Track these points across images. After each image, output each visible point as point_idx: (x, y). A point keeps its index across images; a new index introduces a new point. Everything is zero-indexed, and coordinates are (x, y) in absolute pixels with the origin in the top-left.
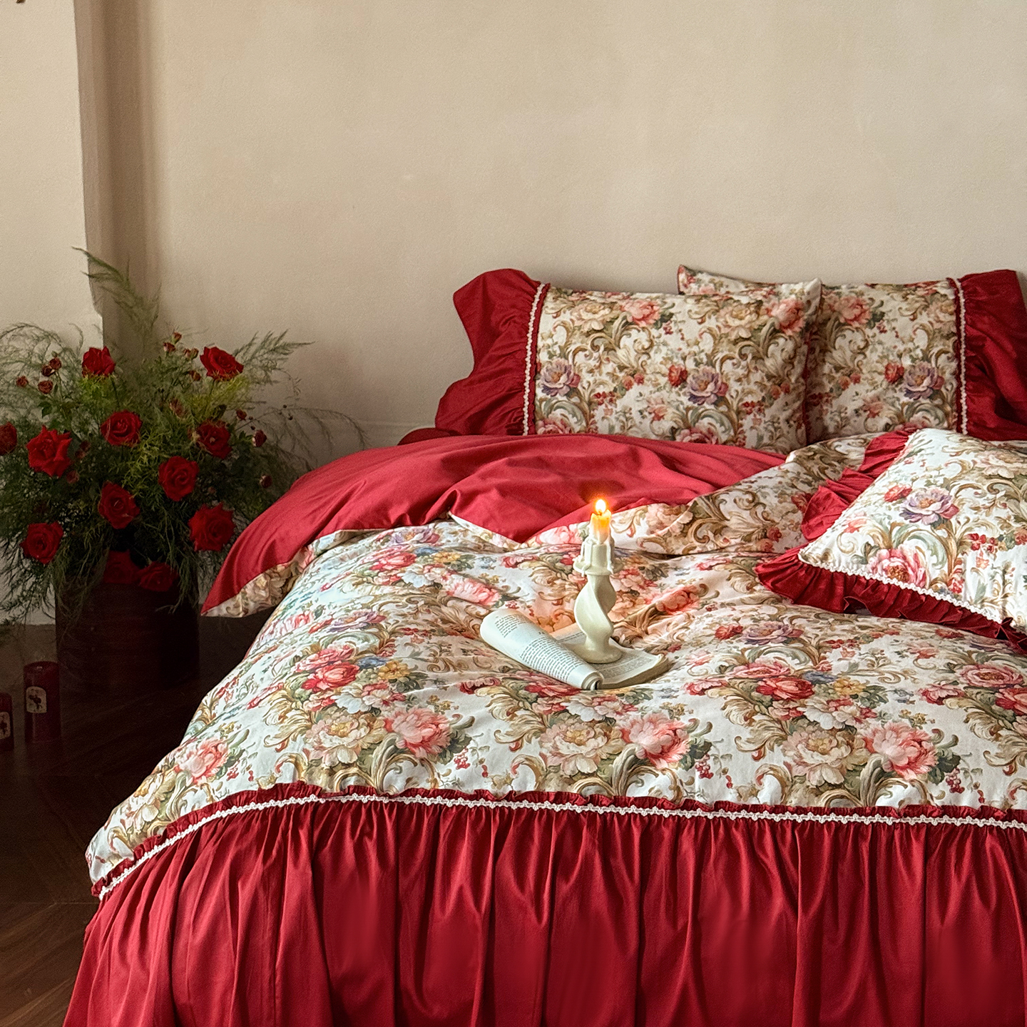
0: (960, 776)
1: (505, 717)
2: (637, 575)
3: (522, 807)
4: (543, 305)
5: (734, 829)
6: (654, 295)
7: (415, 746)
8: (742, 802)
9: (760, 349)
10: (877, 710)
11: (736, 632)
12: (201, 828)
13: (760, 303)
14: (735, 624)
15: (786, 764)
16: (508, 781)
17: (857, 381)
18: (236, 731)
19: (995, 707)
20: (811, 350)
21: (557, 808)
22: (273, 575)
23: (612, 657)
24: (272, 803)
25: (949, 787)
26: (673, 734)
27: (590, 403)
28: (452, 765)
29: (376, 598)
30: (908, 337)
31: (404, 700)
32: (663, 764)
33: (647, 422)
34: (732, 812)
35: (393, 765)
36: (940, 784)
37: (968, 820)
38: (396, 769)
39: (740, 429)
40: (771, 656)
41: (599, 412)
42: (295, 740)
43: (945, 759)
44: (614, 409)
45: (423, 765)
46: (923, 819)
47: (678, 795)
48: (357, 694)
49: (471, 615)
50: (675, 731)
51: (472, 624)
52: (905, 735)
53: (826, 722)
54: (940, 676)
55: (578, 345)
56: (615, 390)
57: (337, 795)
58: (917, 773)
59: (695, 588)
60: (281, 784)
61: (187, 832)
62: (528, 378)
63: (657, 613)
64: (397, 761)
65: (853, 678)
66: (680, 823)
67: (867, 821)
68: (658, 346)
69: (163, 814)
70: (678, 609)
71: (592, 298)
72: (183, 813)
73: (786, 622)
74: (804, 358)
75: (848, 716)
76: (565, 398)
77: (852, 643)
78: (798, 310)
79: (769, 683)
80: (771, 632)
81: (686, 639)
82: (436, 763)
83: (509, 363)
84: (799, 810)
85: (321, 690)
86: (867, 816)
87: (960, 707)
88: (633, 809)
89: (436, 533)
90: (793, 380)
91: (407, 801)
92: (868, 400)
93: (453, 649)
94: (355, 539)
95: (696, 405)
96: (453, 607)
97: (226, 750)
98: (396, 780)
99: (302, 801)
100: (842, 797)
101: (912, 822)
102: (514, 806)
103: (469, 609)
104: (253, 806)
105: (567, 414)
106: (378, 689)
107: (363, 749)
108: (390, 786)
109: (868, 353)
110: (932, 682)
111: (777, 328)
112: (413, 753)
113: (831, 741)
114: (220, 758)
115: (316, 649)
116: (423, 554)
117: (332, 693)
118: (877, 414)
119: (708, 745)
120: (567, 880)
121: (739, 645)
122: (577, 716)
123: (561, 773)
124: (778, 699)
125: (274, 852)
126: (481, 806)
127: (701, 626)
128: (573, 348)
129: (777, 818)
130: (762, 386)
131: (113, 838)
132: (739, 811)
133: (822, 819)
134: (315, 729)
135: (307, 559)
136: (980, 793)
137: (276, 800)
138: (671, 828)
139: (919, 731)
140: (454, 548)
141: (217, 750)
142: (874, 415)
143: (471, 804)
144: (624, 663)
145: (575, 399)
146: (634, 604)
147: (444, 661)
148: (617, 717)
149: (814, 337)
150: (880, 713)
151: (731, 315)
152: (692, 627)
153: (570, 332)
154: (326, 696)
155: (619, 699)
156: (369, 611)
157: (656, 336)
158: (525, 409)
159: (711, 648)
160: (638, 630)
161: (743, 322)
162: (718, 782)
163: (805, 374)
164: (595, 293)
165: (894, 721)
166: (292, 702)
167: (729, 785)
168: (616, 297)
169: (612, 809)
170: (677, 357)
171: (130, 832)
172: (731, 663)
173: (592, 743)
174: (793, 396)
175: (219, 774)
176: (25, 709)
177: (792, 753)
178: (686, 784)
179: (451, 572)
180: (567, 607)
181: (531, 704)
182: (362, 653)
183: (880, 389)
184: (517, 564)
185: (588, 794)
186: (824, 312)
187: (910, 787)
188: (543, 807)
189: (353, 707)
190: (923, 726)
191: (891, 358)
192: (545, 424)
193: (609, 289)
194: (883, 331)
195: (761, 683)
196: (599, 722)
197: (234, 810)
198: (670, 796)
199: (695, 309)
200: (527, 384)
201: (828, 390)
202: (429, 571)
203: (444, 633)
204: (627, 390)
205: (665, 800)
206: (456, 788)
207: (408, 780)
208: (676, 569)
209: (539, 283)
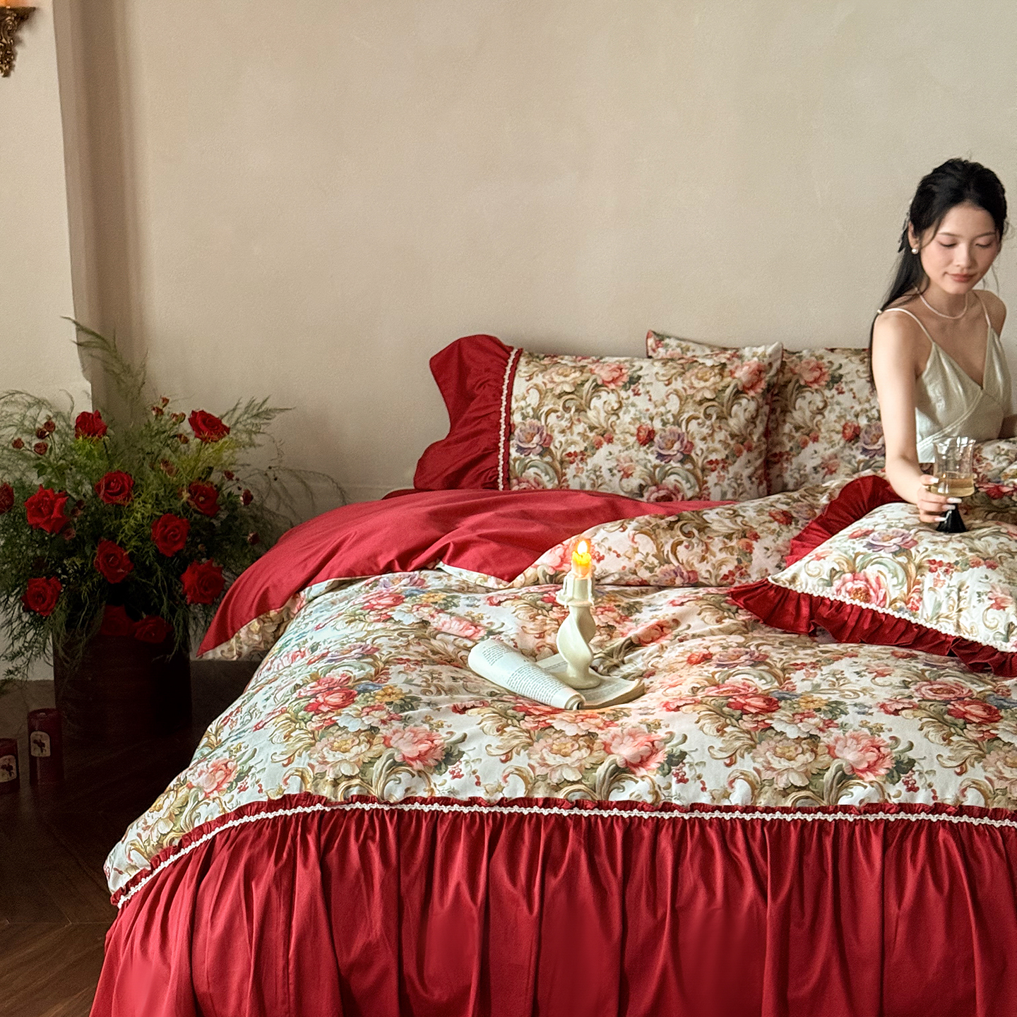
0: (916, 777)
1: (496, 733)
2: (614, 611)
3: (512, 811)
4: (516, 369)
5: (708, 828)
6: (622, 359)
7: (413, 759)
8: (715, 804)
9: (724, 409)
10: (839, 721)
11: (706, 658)
12: (214, 837)
13: (724, 365)
14: (705, 652)
15: (755, 769)
16: (500, 789)
17: (816, 440)
18: (243, 750)
19: (946, 717)
20: (773, 411)
21: (545, 812)
22: (266, 620)
23: (592, 683)
24: (281, 812)
25: (905, 787)
26: (651, 745)
27: (562, 462)
28: (447, 776)
29: (369, 633)
30: (865, 398)
31: (400, 719)
32: (642, 772)
33: (616, 479)
34: (707, 812)
35: (393, 777)
36: (897, 784)
37: (923, 816)
38: (395, 780)
39: (705, 486)
40: (739, 678)
41: (570, 471)
42: (300, 755)
43: (902, 762)
44: (585, 468)
45: (420, 777)
46: (881, 815)
47: (656, 799)
48: (357, 714)
49: (458, 647)
50: (653, 743)
51: (460, 655)
52: (864, 742)
53: (792, 733)
54: (896, 692)
55: (551, 406)
56: (586, 449)
57: (342, 803)
58: (876, 776)
59: (668, 622)
60: (289, 795)
61: (201, 841)
62: (503, 439)
63: (632, 646)
64: (396, 773)
65: (816, 696)
66: (658, 823)
67: (830, 818)
68: (627, 406)
69: (178, 826)
70: (652, 641)
71: (563, 362)
72: (197, 824)
73: (753, 648)
74: (765, 419)
75: (812, 727)
76: (538, 458)
77: (814, 666)
78: (760, 372)
79: (738, 699)
80: (738, 657)
81: (660, 666)
82: (432, 774)
83: (485, 425)
84: (767, 810)
85: (323, 712)
86: (830, 813)
87: (915, 717)
88: (615, 812)
89: (422, 577)
90: (755, 438)
91: (406, 808)
92: (827, 458)
93: (443, 676)
94: (344, 586)
95: (663, 463)
96: (441, 640)
97: (236, 767)
98: (396, 790)
99: (308, 810)
100: (807, 797)
101: (871, 818)
102: (506, 811)
103: (457, 642)
104: (263, 815)
105: (539, 472)
106: (376, 710)
107: (364, 763)
108: (391, 795)
109: (826, 413)
110: (889, 697)
111: (740, 389)
112: (411, 766)
113: (796, 749)
114: (230, 774)
115: (315, 678)
116: (411, 595)
117: (333, 714)
118: (835, 471)
119: (683, 755)
120: (556, 875)
121: (709, 669)
122: (561, 731)
123: (549, 781)
124: (747, 713)
125: (285, 855)
126: (475, 811)
127: (674, 654)
128: (545, 409)
129: (747, 817)
130: (725, 444)
131: (130, 850)
132: (713, 812)
133: (789, 818)
134: (319, 746)
135: (298, 605)
136: (934, 791)
137: (284, 810)
138: (650, 826)
139: (877, 738)
140: (440, 590)
141: (227, 768)
142: (832, 472)
143: (465, 810)
144: (604, 689)
145: (548, 459)
146: (611, 637)
147: (435, 686)
148: (599, 732)
149: (775, 398)
150: (842, 723)
151: (697, 377)
152: (665, 655)
153: (543, 394)
154: (328, 717)
155: (601, 716)
156: (363, 644)
157: (625, 397)
158: (500, 469)
159: (684, 672)
160: (615, 661)
161: (708, 384)
162: (694, 786)
163: (767, 433)
164: (566, 357)
165: (854, 730)
166: (296, 723)
167: (704, 789)
168: (586, 361)
169: (596, 812)
170: (645, 418)
171: (146, 844)
172: (702, 685)
173: (577, 755)
174: (755, 454)
175: (230, 788)
176: (30, 752)
177: (761, 760)
178: (664, 789)
179: (439, 612)
180: (549, 640)
181: (519, 721)
182: (359, 680)
183: (837, 447)
184: (500, 603)
185: (574, 799)
186: (786, 376)
187: (869, 787)
188: (532, 812)
189: (354, 726)
190: (881, 734)
191: (848, 418)
192: (519, 483)
193: (579, 354)
194: (841, 393)
195: (731, 700)
196: (583, 736)
197: (246, 819)
198: (649, 799)
199: (662, 372)
200: (501, 445)
201: (788, 449)
202: (418, 610)
203: (434, 663)
204: (597, 449)
205: (645, 803)
206: (452, 796)
207: (407, 790)
208: (650, 606)
209: (512, 348)
